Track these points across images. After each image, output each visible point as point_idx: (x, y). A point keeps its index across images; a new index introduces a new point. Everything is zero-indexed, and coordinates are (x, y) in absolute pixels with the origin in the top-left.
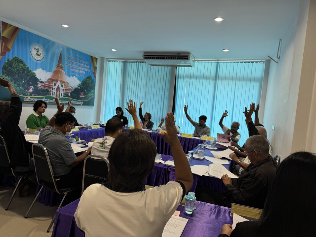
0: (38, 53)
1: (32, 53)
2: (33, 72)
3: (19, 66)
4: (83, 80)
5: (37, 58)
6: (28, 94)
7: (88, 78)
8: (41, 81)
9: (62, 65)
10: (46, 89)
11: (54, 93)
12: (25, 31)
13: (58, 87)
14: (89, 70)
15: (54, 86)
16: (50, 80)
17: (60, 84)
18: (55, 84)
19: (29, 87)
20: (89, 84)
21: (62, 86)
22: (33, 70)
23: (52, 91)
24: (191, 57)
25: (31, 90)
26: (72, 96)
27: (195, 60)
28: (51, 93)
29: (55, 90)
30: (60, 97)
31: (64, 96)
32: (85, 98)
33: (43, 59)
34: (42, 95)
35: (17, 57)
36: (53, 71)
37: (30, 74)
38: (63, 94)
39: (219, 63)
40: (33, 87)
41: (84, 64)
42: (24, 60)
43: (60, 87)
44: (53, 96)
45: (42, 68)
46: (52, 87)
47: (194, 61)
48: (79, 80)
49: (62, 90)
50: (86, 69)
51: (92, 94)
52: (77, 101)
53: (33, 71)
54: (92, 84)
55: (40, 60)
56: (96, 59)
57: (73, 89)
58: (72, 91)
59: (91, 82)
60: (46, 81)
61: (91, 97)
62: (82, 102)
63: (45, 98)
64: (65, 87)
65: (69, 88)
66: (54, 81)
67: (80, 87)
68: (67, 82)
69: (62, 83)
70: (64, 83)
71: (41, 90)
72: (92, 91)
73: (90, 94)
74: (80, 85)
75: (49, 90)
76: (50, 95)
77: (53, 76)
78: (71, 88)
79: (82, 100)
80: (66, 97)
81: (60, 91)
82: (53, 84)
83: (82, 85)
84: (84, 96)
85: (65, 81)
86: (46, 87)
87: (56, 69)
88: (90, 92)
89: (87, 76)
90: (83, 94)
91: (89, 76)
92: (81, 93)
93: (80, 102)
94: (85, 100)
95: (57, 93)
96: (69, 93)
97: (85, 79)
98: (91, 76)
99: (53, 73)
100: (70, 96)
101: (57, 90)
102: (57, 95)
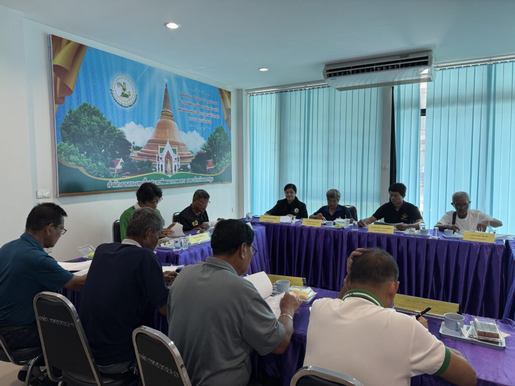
0: (126, 93)
1: (114, 92)
2: (119, 130)
3: (93, 121)
5: (123, 102)
6: (114, 174)
7: (217, 131)
8: (135, 146)
9: (171, 111)
10: (146, 160)
11: (162, 165)
12: (97, 51)
13: (168, 154)
14: (217, 117)
15: (161, 152)
16: (153, 143)
17: (171, 148)
18: (162, 150)
19: (114, 161)
20: (220, 143)
21: (174, 151)
22: (119, 127)
23: (157, 164)
25: (119, 167)
26: (195, 169)
28: (157, 168)
29: (162, 161)
30: (174, 172)
31: (181, 171)
32: (216, 170)
33: (136, 103)
34: (140, 173)
35: (87, 105)
36: (156, 125)
37: (114, 135)
38: (177, 167)
40: (121, 160)
41: (209, 105)
42: (100, 108)
43: (172, 153)
44: (160, 172)
45: (134, 122)
46: (157, 155)
48: (203, 137)
49: (176, 159)
50: (212, 115)
51: (227, 161)
52: (203, 177)
54: (226, 142)
55: (131, 106)
56: (229, 93)
57: (194, 155)
58: (193, 159)
59: (223, 137)
60: (145, 144)
61: (225, 165)
62: (211, 177)
63: (145, 178)
64: (180, 153)
65: (186, 153)
66: (160, 143)
67: (205, 150)
68: (182, 142)
69: (174, 145)
70: (177, 146)
71: (137, 163)
72: (226, 154)
73: (223, 162)
74: (206, 146)
75: (152, 162)
76: (155, 172)
77: (156, 134)
78: (191, 154)
79: (211, 174)
80: (184, 171)
81: (172, 161)
82: (158, 150)
83: (209, 145)
84: (213, 166)
85: (178, 141)
86: (146, 158)
87: (161, 120)
88: (223, 157)
89: (216, 129)
90: (213, 163)
91: (219, 128)
92: (208, 161)
93: (208, 178)
94: (216, 173)
95: (166, 165)
96: (189, 164)
97: (213, 135)
98: (223, 127)
99: (156, 127)
100: (190, 169)
101: (167, 160)
102: (168, 171)
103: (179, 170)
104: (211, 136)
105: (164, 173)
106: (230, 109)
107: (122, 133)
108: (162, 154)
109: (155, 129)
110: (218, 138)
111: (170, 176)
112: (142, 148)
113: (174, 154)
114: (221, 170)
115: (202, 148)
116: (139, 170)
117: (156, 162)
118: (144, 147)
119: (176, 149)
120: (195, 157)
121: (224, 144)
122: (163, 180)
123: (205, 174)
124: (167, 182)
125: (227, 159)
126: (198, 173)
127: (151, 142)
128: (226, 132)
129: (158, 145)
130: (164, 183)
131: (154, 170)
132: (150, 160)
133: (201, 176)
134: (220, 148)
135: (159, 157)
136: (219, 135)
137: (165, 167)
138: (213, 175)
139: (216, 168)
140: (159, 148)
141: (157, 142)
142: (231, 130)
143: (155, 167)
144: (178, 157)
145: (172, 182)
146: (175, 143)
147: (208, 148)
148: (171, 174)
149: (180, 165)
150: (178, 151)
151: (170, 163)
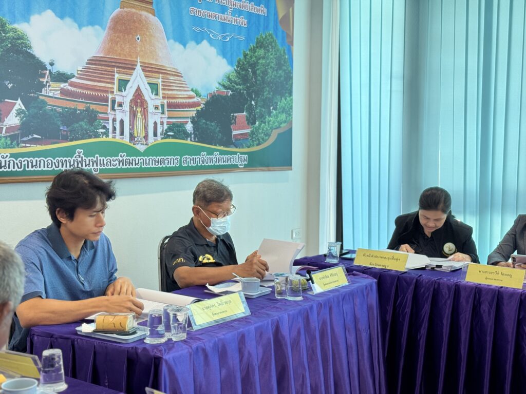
2: (15, 30)
4: (242, 57)
7: (260, 44)
8: (55, 70)
10: (81, 107)
11: (122, 122)
13: (138, 94)
14: (262, 10)
15: (120, 90)
16: (100, 67)
17: (145, 80)
18: (123, 84)
20: (265, 73)
21: (154, 87)
23: (111, 118)
25: (13, 120)
26: (202, 135)
28: (110, 127)
29: (123, 112)
30: (151, 140)
31: (169, 136)
32: (254, 138)
34: (65, 139)
36: (109, 23)
38: (159, 127)
40: (19, 104)
43: (147, 93)
44: (118, 138)
46: (110, 96)
49: (156, 108)
50: (249, 7)
51: (283, 117)
52: (222, 153)
53: (15, 26)
54: (280, 72)
57: (202, 101)
58: (199, 108)
59: (274, 61)
60: (80, 68)
61: (277, 128)
62: (242, 153)
63: (80, 151)
64: (167, 94)
65: (184, 95)
66: (118, 67)
67: (230, 89)
68: (174, 69)
69: (153, 74)
70: (161, 75)
71: (60, 113)
72: (281, 102)
73: (271, 119)
74: (232, 81)
75: (98, 111)
76: (104, 137)
77: (109, 44)
78: (194, 97)
79: (243, 147)
80: (177, 138)
81: (147, 111)
82: (113, 83)
83: (239, 78)
84: (248, 129)
85: (164, 65)
86: (83, 101)
87: (122, 9)
88: (271, 108)
89: (257, 38)
90: (247, 120)
91: (264, 37)
92: (236, 117)
93: (235, 156)
94: (253, 145)
95: (133, 122)
96: (188, 121)
97: (249, 53)
98: (274, 37)
99: (110, 28)
100: (192, 132)
101: (135, 109)
102: (136, 135)
103: (166, 135)
104: (245, 55)
105: (126, 140)
107: (21, 37)
108: (124, 93)
109: (107, 31)
110: (260, 61)
111: (141, 148)
112: (74, 76)
113: (152, 93)
114: (267, 138)
115: (221, 83)
116: (64, 131)
117: (107, 114)
118: (78, 74)
119: (157, 84)
120: (204, 104)
121: (275, 76)
122: (124, 158)
123: (227, 147)
124: (134, 162)
125: (283, 112)
126: (211, 145)
127: (97, 62)
128: (280, 48)
129: (114, 72)
130: (126, 165)
131: (101, 132)
132: (91, 108)
133: (217, 150)
134: (266, 86)
135: (115, 101)
136: (265, 54)
137: (130, 125)
138: (246, 150)
139: (254, 134)
140: (116, 80)
141: (110, 64)
142: (293, 45)
143: (105, 124)
144: (161, 102)
145: (146, 163)
146: (157, 70)
147: (237, 85)
148: (145, 143)
149: (167, 122)
150: (164, 89)
151: (142, 116)
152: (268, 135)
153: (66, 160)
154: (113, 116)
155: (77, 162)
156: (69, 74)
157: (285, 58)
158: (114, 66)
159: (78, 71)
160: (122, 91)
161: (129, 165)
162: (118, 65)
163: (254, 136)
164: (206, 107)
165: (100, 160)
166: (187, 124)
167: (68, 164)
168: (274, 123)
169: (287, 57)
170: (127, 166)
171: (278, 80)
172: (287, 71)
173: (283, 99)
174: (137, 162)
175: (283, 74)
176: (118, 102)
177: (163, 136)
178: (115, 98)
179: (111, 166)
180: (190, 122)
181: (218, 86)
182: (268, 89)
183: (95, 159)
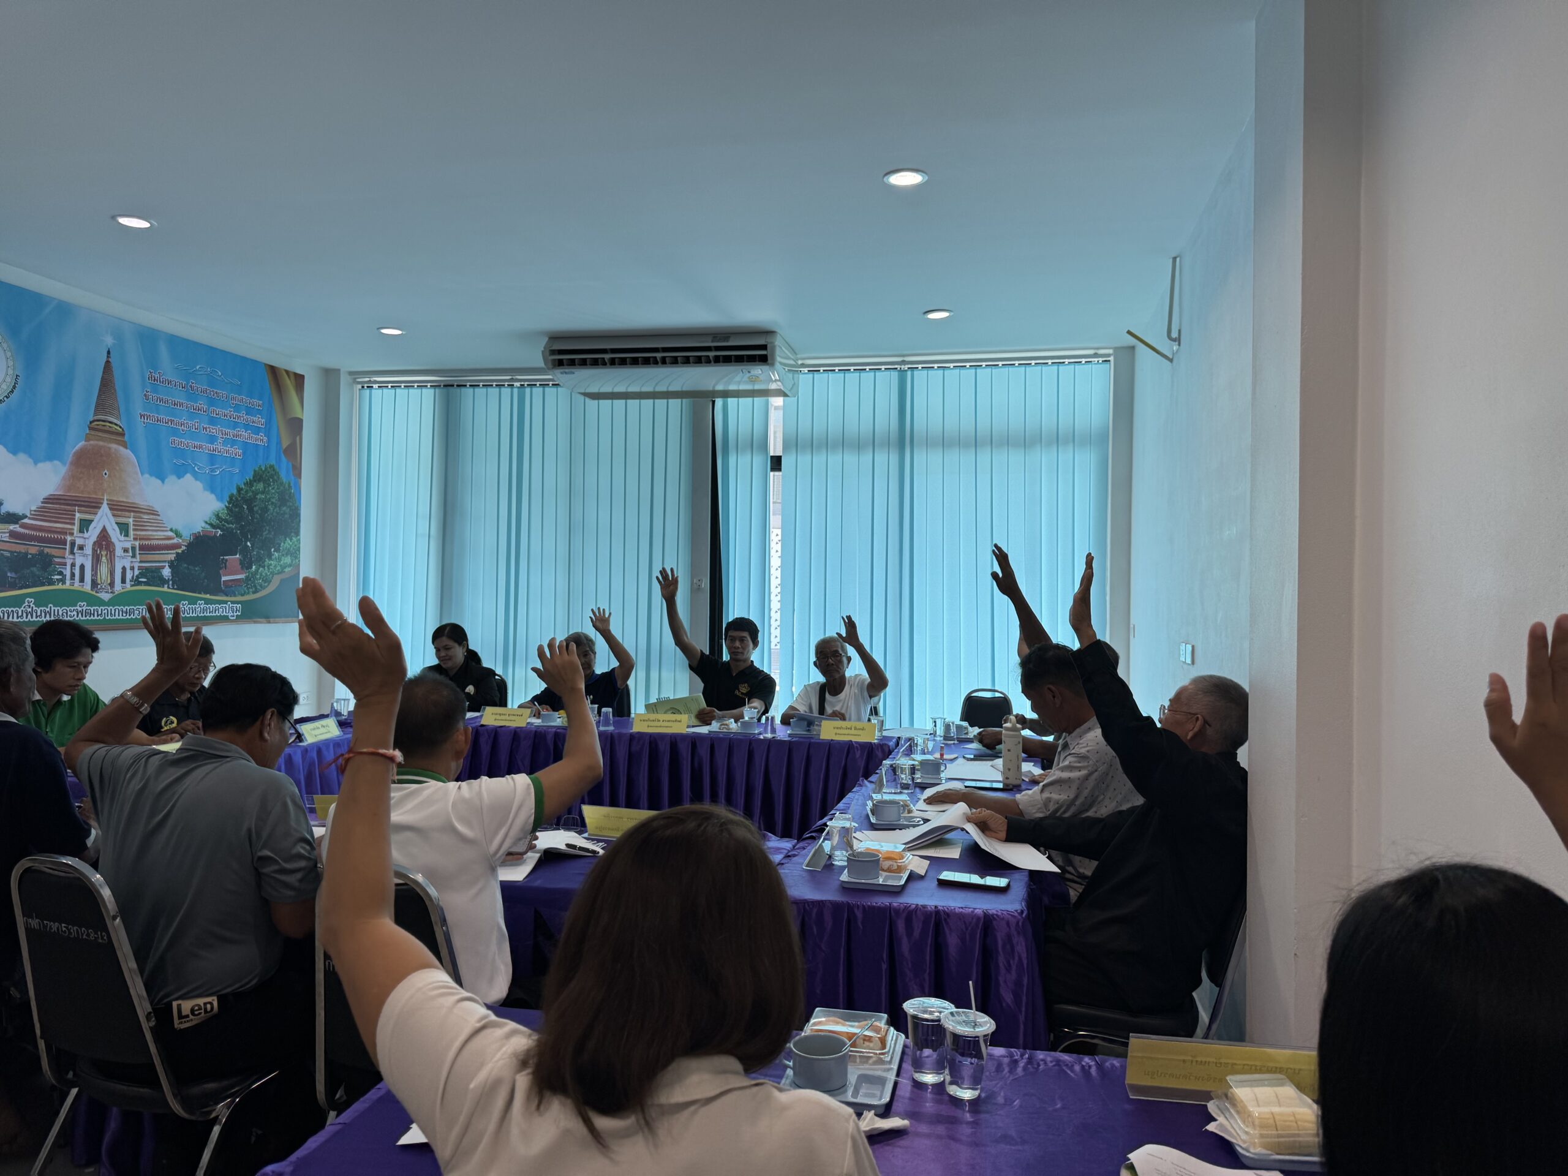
4: (235, 492)
7: (258, 477)
9: (118, 421)
10: (33, 550)
11: (82, 567)
13: (104, 535)
14: (261, 439)
15: (81, 531)
16: (57, 506)
17: (113, 520)
18: (85, 525)
20: (265, 510)
21: (124, 528)
23: (69, 562)
24: (778, 352)
26: (182, 580)
27: (800, 362)
28: (68, 573)
29: (85, 555)
30: (118, 587)
31: (140, 583)
33: (12, 396)
34: (13, 587)
36: (70, 458)
38: (129, 572)
39: (909, 373)
41: (237, 408)
43: (115, 534)
44: (77, 585)
46: (69, 538)
47: (794, 370)
48: (213, 492)
49: (126, 550)
50: (244, 435)
51: (287, 560)
52: (207, 602)
54: (284, 508)
56: (299, 379)
57: (183, 542)
58: (180, 551)
59: (277, 496)
60: (34, 508)
61: (279, 573)
62: (233, 602)
63: (30, 600)
64: (140, 535)
65: (160, 535)
66: (79, 506)
67: (219, 529)
68: (149, 506)
69: (123, 513)
70: (132, 514)
71: (7, 558)
72: (284, 543)
73: (272, 562)
74: (222, 519)
75: (53, 555)
76: (60, 584)
77: (70, 481)
78: (173, 539)
79: (235, 596)
80: (150, 585)
81: (114, 555)
82: (74, 524)
83: (231, 516)
84: (243, 574)
85: (137, 502)
86: (36, 544)
87: (86, 443)
88: (273, 550)
89: (255, 471)
90: (240, 564)
91: (264, 469)
92: (226, 560)
93: (224, 605)
94: (248, 593)
95: (97, 567)
96: (165, 566)
97: (243, 487)
98: (276, 467)
99: (71, 463)
100: (170, 578)
101: (98, 552)
102: (99, 582)
103: (136, 582)
104: (239, 490)
105: (87, 587)
106: (301, 421)
108: (86, 535)
109: (67, 465)
110: (258, 497)
111: (105, 596)
112: (26, 517)
113: (121, 535)
114: (266, 584)
115: (208, 522)
116: (11, 577)
117: (65, 558)
118: (31, 514)
119: (128, 524)
120: (186, 546)
121: (277, 513)
122: (84, 608)
123: (214, 595)
124: (96, 613)
125: (287, 554)
126: (195, 593)
127: (55, 501)
128: (284, 481)
129: (75, 512)
130: (86, 616)
131: (57, 579)
132: (45, 552)
133: (201, 599)
134: (265, 524)
135: (75, 543)
136: (265, 489)
137: (92, 570)
138: (239, 598)
139: (250, 580)
140: (76, 520)
141: (70, 502)
142: (300, 478)
143: (62, 570)
144: (132, 544)
145: (111, 614)
146: (127, 508)
147: (228, 524)
148: (110, 591)
149: (139, 567)
150: (134, 530)
151: (107, 560)
152: (268, 581)
153: (12, 611)
154: (72, 561)
155: (27, 613)
156: (21, 514)
157: (291, 493)
158: (75, 505)
159: (31, 511)
160: (84, 532)
161: (90, 617)
162: (79, 503)
163: (250, 582)
164: (187, 550)
165: (54, 610)
166: (163, 568)
167: (15, 615)
168: (275, 566)
169: (292, 491)
170: (88, 617)
171: (281, 518)
172: (294, 508)
173: (288, 539)
174: (100, 613)
175: (288, 511)
176: (78, 545)
177: (133, 583)
178: (75, 540)
179: (67, 617)
180: (167, 567)
181: (204, 525)
182: (268, 528)
183: (49, 609)
